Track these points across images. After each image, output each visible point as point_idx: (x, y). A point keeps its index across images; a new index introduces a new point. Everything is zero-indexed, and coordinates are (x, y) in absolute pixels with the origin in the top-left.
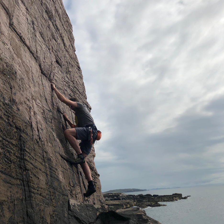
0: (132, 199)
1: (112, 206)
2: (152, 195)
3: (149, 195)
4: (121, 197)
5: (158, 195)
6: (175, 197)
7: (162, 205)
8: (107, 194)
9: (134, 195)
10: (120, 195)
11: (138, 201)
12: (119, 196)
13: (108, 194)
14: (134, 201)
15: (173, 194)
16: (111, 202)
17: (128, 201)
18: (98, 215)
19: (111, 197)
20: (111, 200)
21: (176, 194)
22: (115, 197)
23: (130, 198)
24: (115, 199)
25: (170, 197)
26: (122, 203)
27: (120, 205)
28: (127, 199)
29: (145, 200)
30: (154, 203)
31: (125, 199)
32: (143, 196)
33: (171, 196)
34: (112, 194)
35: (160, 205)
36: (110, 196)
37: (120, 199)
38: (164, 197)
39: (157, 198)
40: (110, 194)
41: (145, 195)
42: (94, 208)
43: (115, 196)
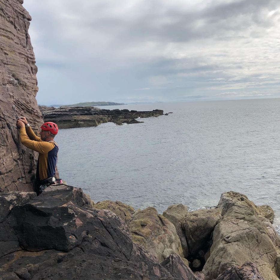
0: (106, 114)
1: (81, 122)
2: (130, 111)
3: (126, 111)
4: (93, 112)
5: (136, 111)
6: (156, 113)
7: (139, 122)
8: (76, 108)
9: (109, 110)
10: (92, 109)
11: (113, 117)
12: (90, 110)
13: (78, 108)
14: (108, 117)
15: (154, 110)
16: (81, 117)
17: (101, 116)
18: (10, 209)
19: (81, 112)
20: (81, 115)
21: (157, 110)
22: (86, 112)
23: (104, 113)
24: (86, 114)
25: (149, 114)
26: (94, 119)
27: (91, 121)
28: (101, 114)
29: (121, 116)
30: (131, 120)
31: (97, 114)
32: (119, 111)
33: (151, 112)
34: (82, 108)
35: (137, 122)
36: (79, 110)
37: (91, 114)
38: (143, 113)
39: (135, 114)
40: (80, 107)
41: (122, 111)
42: (6, 200)
43: (86, 110)
